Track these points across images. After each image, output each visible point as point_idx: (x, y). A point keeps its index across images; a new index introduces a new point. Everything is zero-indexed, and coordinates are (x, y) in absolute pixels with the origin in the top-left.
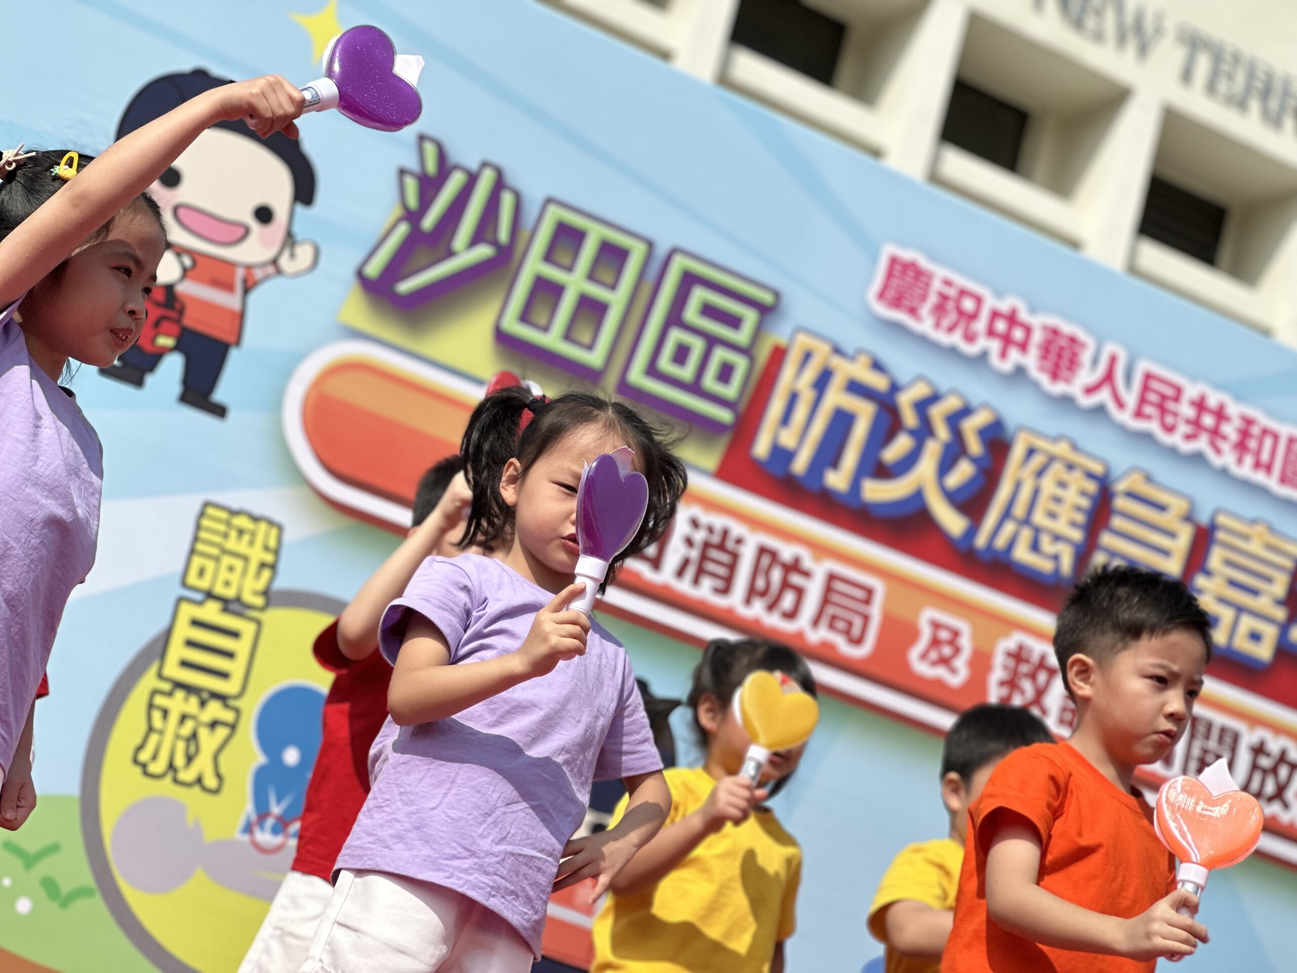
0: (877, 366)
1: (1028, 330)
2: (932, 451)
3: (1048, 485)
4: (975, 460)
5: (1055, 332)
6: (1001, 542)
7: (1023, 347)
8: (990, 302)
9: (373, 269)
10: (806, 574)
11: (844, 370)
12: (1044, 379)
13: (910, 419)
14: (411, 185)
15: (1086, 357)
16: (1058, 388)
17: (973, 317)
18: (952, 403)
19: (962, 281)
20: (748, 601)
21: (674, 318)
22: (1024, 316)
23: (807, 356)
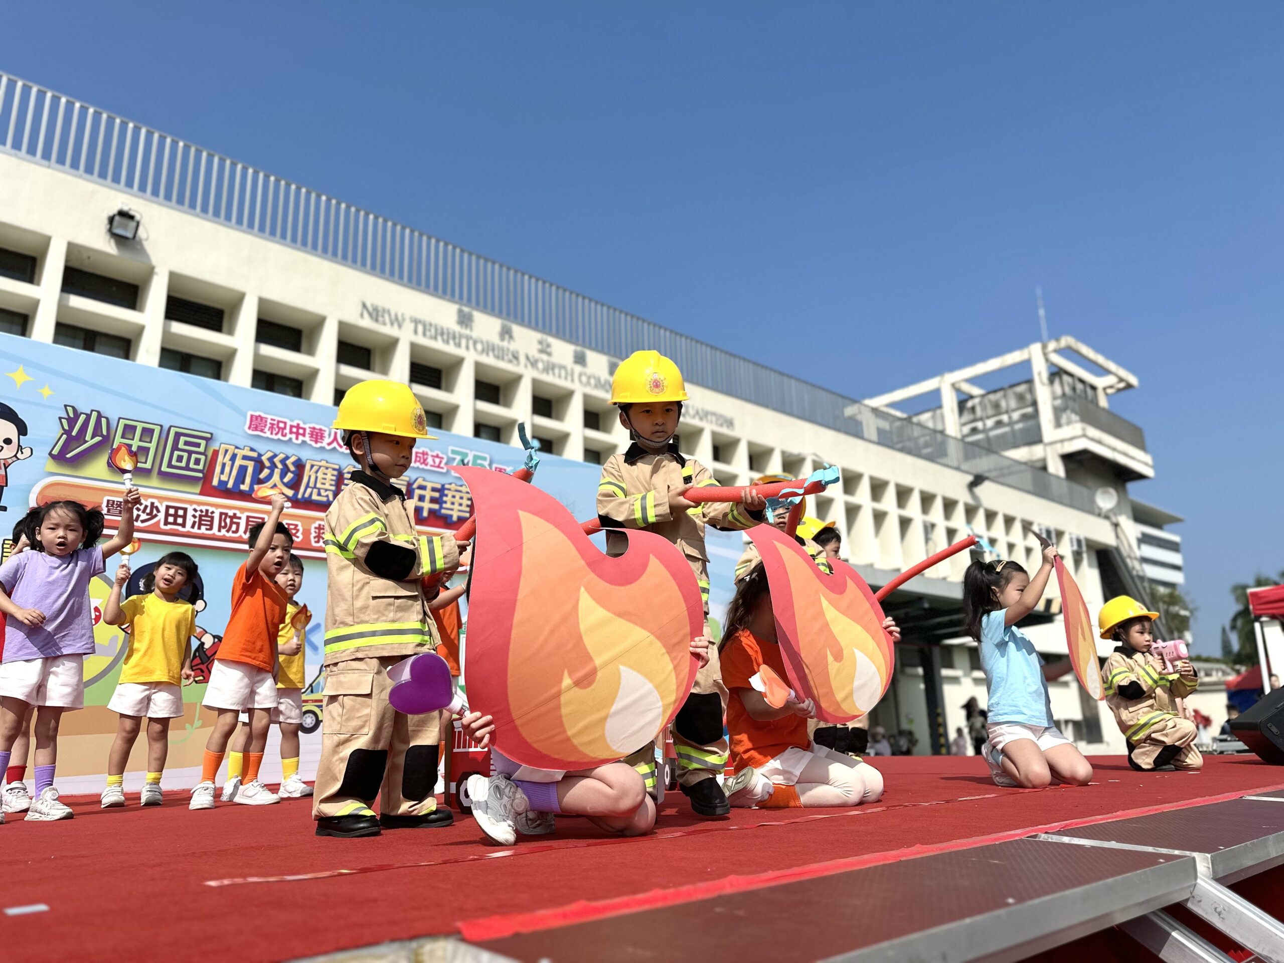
0: (252, 450)
1: (304, 429)
2: (277, 472)
3: (320, 475)
4: (292, 472)
5: (314, 428)
6: (307, 495)
7: (304, 435)
8: (289, 423)
9: (55, 452)
10: (240, 518)
11: (240, 453)
12: (313, 444)
13: (267, 464)
14: (64, 422)
15: (326, 434)
16: (319, 445)
17: (285, 428)
18: (282, 456)
19: (277, 418)
20: (219, 531)
21: (175, 447)
22: (302, 425)
23: (226, 451)
